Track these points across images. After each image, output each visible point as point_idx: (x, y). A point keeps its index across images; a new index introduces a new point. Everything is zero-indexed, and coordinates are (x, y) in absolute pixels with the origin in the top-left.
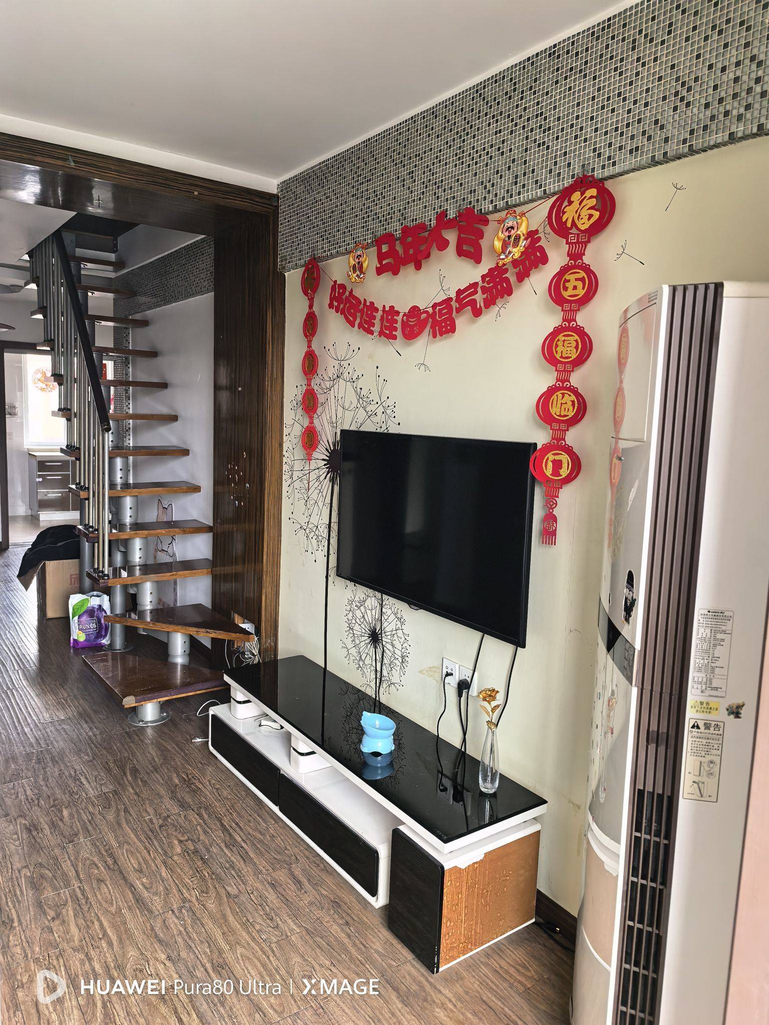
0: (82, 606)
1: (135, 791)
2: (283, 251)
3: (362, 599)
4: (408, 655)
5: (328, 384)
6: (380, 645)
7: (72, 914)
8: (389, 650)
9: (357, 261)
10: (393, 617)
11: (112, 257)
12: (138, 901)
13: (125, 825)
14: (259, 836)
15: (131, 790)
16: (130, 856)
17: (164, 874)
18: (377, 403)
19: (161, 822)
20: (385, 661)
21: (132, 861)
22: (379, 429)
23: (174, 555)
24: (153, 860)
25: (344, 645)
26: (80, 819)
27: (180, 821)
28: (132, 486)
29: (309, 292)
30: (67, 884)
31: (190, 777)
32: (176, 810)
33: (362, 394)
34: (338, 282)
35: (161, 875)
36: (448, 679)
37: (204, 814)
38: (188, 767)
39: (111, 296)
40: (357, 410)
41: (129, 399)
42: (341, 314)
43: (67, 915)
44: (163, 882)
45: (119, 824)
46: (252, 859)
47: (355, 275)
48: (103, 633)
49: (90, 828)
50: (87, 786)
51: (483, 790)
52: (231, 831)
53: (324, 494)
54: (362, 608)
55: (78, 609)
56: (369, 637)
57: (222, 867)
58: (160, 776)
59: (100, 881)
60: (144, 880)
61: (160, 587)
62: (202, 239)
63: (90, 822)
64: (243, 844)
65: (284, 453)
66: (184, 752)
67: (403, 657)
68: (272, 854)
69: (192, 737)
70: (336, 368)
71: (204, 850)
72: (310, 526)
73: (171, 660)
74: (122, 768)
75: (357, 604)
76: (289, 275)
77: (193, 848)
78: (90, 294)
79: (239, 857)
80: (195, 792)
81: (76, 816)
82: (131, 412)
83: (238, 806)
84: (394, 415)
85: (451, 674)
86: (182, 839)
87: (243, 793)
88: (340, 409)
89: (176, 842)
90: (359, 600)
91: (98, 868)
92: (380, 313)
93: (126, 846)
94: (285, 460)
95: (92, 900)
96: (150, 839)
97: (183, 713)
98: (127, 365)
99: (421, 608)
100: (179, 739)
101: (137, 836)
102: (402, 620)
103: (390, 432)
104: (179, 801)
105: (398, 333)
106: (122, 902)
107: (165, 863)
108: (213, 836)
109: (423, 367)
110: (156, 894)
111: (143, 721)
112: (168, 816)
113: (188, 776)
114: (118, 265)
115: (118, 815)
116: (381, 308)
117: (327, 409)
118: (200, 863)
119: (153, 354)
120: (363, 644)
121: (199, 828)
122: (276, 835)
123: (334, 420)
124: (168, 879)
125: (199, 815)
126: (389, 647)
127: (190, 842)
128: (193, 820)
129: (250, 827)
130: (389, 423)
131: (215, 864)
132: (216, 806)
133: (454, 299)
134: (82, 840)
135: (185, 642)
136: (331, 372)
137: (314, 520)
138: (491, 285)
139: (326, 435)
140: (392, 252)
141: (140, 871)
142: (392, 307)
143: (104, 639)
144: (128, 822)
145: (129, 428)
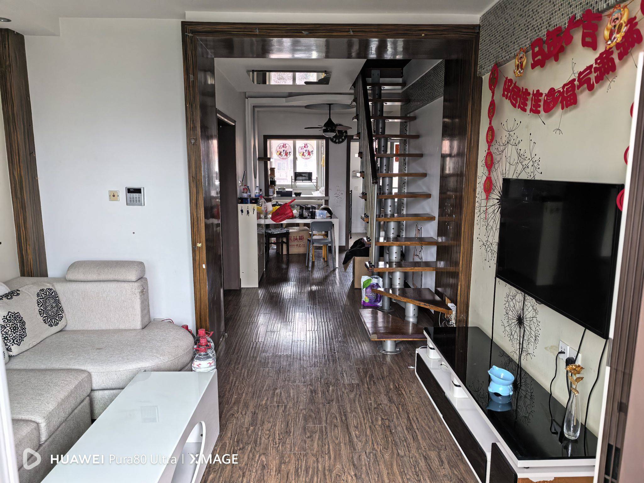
0: (368, 283)
1: (368, 386)
2: (480, 62)
3: (514, 294)
4: (539, 335)
5: (502, 148)
6: (523, 326)
7: (317, 438)
8: (527, 330)
9: (520, 61)
10: (531, 308)
11: (400, 80)
12: (350, 442)
13: (357, 402)
14: (427, 429)
15: (366, 386)
16: (354, 419)
17: (368, 433)
18: (529, 159)
19: (376, 406)
20: (525, 338)
21: (354, 421)
22: (529, 177)
23: (422, 258)
24: (365, 424)
25: (503, 324)
26: (337, 394)
27: (386, 408)
28: (405, 216)
29: (492, 87)
30: (320, 423)
31: (400, 386)
32: (386, 401)
33: (521, 153)
34: (509, 78)
35: (366, 433)
36: (561, 356)
37: (400, 408)
38: (400, 380)
39: (398, 104)
40: (517, 164)
41: (406, 165)
42: (509, 100)
43: (315, 438)
44: (366, 436)
45: (354, 401)
46: (418, 440)
47: (518, 71)
48: (379, 300)
49: (340, 399)
50: (345, 378)
51: (567, 436)
52: (412, 421)
53: (497, 223)
54: (514, 300)
55: (365, 284)
56: (517, 320)
57: (400, 439)
58: (384, 382)
59: (335, 426)
60: (357, 432)
61: (406, 276)
62: (441, 62)
63: (341, 396)
64: (417, 431)
65: (477, 195)
66: (402, 373)
67: (536, 337)
68: (432, 441)
69: (409, 365)
70: (507, 137)
71: (393, 427)
72: (488, 243)
73: (406, 319)
74: (366, 373)
75: (512, 297)
76: (484, 78)
77: (388, 424)
78: (384, 104)
79: (411, 437)
80: (400, 395)
81: (335, 391)
82: (406, 172)
83: (421, 409)
84: (539, 166)
85: (564, 353)
86: (383, 418)
87: (427, 403)
88: (508, 164)
89: (380, 418)
90: (512, 295)
91: (337, 419)
92: (531, 96)
93: (354, 413)
94: (477, 199)
95: (329, 434)
96: (367, 413)
97: (409, 350)
98: (405, 144)
99: (542, 303)
100: (402, 364)
101: (361, 409)
102: (537, 311)
103: (536, 179)
104: (389, 398)
105: (541, 109)
106: (342, 440)
107: (370, 427)
108: (401, 421)
109: (558, 132)
110: (360, 441)
111: (385, 351)
112: (381, 404)
113: (399, 386)
114: (403, 84)
115: (355, 396)
116: (531, 93)
117: (501, 164)
118: (388, 433)
119: (417, 137)
120: (513, 324)
121: (394, 415)
122: (438, 431)
123: (504, 173)
124: (369, 436)
125: (398, 409)
126: (528, 329)
127: (387, 421)
128: (393, 409)
129: (424, 422)
130: (536, 172)
131: (397, 436)
132: (408, 406)
133: (577, 80)
134: (334, 403)
135: (414, 309)
136: (504, 139)
137: (490, 239)
138: (601, 65)
139: (499, 183)
140: (541, 52)
141: (357, 427)
142: (538, 91)
143: (379, 303)
144: (359, 401)
145: (405, 182)
